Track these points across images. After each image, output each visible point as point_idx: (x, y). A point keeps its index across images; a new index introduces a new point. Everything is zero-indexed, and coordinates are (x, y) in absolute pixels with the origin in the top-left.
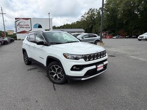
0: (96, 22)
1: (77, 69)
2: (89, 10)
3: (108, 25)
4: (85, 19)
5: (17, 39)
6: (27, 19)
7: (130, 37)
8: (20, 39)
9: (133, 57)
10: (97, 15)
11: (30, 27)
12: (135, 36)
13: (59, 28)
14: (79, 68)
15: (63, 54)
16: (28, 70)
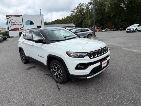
0: (85, 16)
1: (82, 67)
2: (79, 5)
3: (97, 19)
4: (75, 14)
5: (9, 37)
6: (18, 16)
7: (118, 30)
8: (12, 37)
9: (127, 49)
10: (86, 9)
11: (21, 24)
12: (122, 28)
13: (50, 24)
14: (84, 67)
15: (66, 52)
16: (27, 69)
